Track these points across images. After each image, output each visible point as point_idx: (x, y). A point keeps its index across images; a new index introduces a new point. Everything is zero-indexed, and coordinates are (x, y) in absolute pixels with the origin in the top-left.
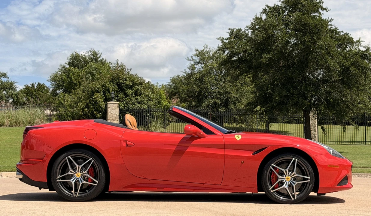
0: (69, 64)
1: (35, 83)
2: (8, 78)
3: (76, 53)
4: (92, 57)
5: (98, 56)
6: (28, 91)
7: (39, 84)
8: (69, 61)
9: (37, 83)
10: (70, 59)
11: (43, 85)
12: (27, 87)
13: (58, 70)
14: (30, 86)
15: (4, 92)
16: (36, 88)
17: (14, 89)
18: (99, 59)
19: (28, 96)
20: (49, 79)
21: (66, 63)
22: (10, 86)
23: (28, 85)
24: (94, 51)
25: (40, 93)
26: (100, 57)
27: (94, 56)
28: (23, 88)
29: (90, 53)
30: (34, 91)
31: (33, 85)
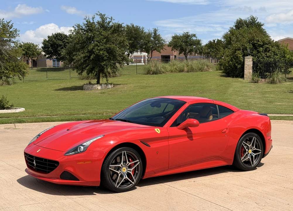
0: (236, 26)
1: (216, 39)
2: (197, 37)
3: (240, 19)
4: (251, 21)
5: (255, 20)
6: (211, 45)
7: (218, 40)
8: (235, 24)
9: (217, 40)
10: (236, 23)
11: (220, 40)
12: (210, 42)
13: (228, 31)
14: (212, 41)
15: (194, 47)
16: (216, 42)
17: (200, 44)
18: (256, 22)
19: (211, 48)
20: (222, 37)
21: (234, 26)
22: (198, 42)
23: (211, 41)
24: (253, 17)
25: (218, 46)
26: (256, 20)
27: (252, 20)
28: (208, 43)
29: (249, 18)
30: (214, 44)
31: (214, 41)
